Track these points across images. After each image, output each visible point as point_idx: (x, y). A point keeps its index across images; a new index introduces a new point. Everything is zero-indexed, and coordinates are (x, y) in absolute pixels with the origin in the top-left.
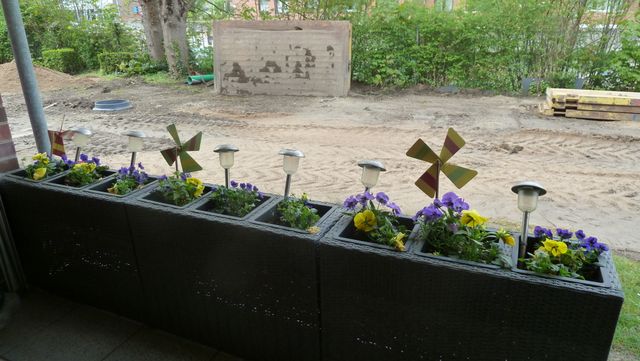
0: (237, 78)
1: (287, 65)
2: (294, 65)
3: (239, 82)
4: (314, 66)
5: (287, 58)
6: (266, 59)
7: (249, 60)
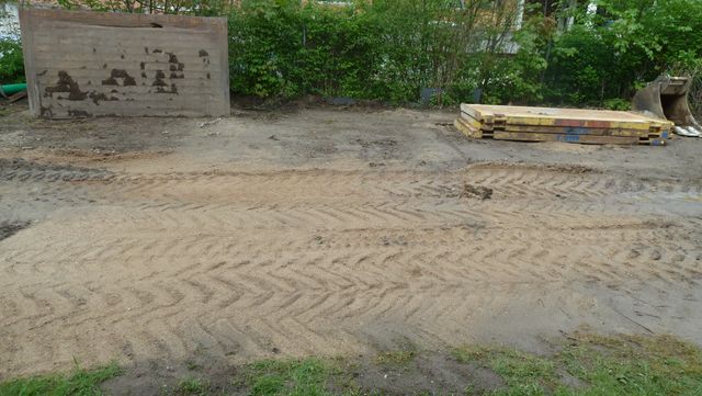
0: (66, 95)
1: (144, 75)
2: (154, 75)
3: (70, 99)
4: (182, 77)
5: (142, 65)
6: (111, 67)
7: (84, 68)
